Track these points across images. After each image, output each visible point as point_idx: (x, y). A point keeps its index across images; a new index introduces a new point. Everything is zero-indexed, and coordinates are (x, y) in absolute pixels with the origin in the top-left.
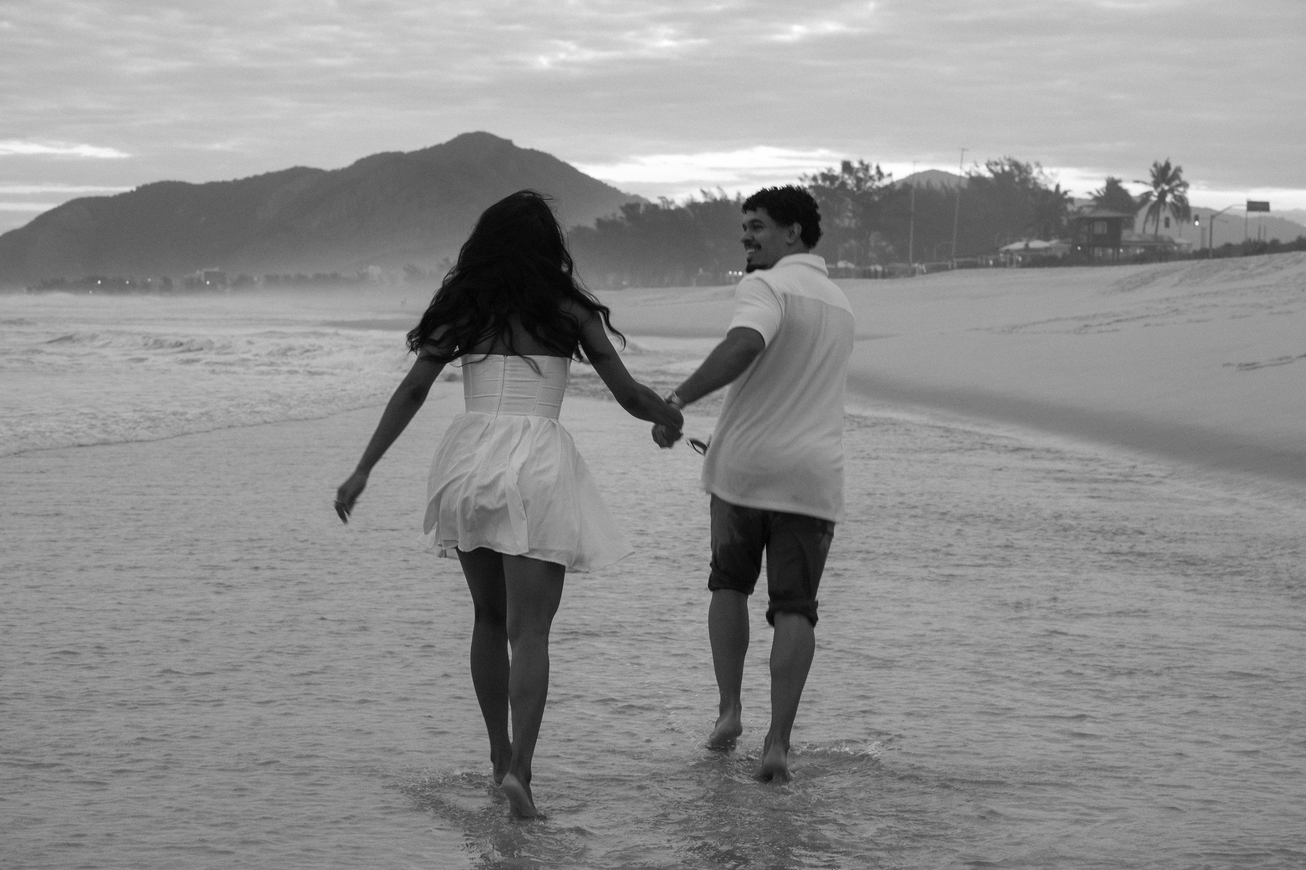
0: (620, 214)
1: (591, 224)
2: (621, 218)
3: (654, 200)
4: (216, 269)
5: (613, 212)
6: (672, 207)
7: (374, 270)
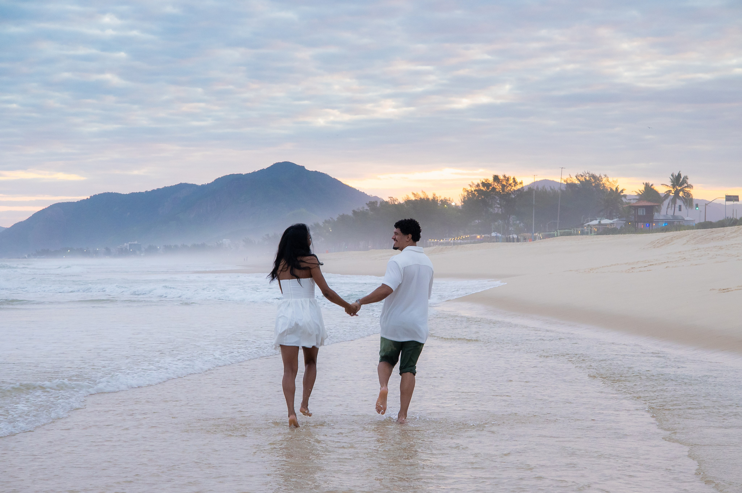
0: (367, 208)
1: (350, 214)
2: (367, 210)
3: (386, 199)
4: (136, 242)
5: (363, 207)
6: (396, 203)
7: (226, 241)
